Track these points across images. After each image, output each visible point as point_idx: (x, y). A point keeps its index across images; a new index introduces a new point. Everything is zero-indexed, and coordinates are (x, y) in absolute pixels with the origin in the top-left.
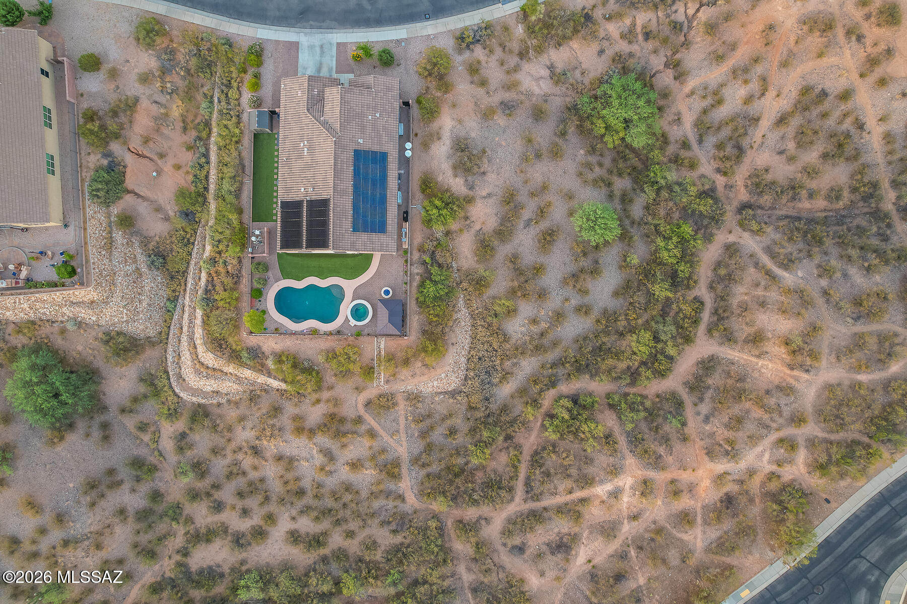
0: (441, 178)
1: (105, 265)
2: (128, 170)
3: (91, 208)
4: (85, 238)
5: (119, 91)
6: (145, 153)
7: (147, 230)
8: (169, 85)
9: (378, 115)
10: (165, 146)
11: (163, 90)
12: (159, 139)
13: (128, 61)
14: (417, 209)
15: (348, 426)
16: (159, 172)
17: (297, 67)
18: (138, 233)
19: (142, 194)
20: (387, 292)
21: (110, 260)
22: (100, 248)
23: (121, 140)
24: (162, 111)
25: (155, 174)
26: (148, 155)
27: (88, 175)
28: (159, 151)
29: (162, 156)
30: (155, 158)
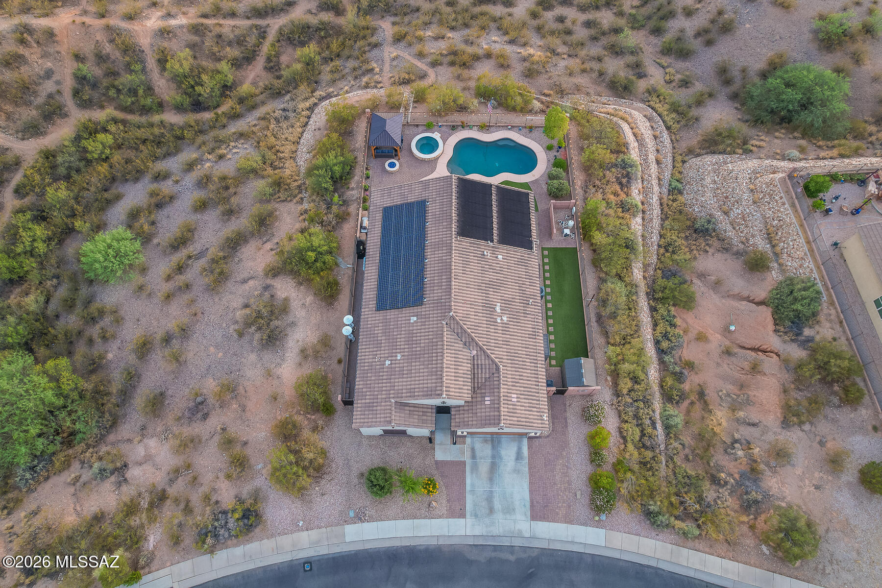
0: (308, 299)
1: (770, 209)
2: (771, 327)
3: (808, 270)
4: (805, 232)
5: (818, 439)
6: (753, 354)
7: (726, 260)
8: (740, 453)
9: (388, 363)
10: (725, 366)
11: (748, 445)
12: (737, 375)
13: (817, 487)
14: (347, 263)
15: (446, 60)
16: (726, 330)
17: (531, 475)
18: (738, 254)
19: (744, 303)
20: (392, 165)
21: (764, 217)
22: (782, 226)
23: (792, 365)
24: (741, 414)
25: (732, 328)
26: (748, 351)
27: (826, 310)
28: (733, 359)
29: (728, 352)
30: (736, 350)
